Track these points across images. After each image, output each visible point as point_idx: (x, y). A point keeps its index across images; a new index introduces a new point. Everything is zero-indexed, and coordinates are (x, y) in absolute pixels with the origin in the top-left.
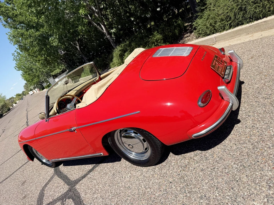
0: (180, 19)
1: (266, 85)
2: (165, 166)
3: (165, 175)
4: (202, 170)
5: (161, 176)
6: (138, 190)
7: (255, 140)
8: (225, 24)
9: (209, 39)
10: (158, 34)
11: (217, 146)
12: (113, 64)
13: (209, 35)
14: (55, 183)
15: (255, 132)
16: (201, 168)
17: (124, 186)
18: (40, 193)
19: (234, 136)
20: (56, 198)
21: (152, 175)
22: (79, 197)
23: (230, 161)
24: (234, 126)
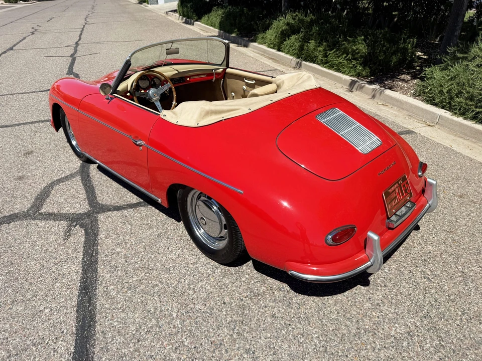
1: (443, 257)
2: (232, 274)
3: (223, 287)
4: (273, 316)
5: (219, 284)
6: (179, 282)
7: (366, 325)
8: (470, 109)
9: (430, 111)
11: (315, 297)
13: (436, 105)
14: (73, 188)
15: (374, 314)
16: (274, 313)
17: (163, 263)
18: (45, 188)
19: (345, 301)
20: (64, 212)
21: (208, 275)
22: (96, 235)
23: (315, 330)
24: (356, 286)
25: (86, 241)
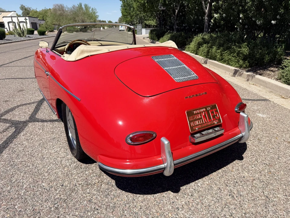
0: (282, 47)
1: (254, 182)
2: (81, 168)
3: (70, 175)
4: (90, 201)
5: (68, 173)
6: (44, 167)
10: (246, 46)
12: (189, 48)
14: (29, 108)
15: (170, 215)
16: (92, 199)
17: (43, 154)
18: (14, 107)
19: (152, 200)
20: (13, 120)
21: (65, 166)
25: (11, 135)
